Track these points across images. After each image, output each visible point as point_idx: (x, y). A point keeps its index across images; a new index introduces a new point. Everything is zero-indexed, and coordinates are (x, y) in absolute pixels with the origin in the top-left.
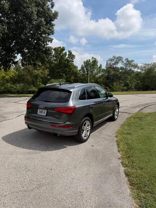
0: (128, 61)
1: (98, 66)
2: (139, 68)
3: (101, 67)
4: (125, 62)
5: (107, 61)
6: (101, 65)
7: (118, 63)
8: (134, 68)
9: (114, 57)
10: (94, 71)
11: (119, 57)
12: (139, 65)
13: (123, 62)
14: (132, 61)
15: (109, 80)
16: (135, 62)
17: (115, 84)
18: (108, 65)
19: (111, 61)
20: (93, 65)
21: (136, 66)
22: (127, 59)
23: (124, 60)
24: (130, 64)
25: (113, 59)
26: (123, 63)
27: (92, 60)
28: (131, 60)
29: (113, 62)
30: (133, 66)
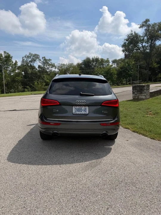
0: (45, 60)
1: (13, 62)
2: (56, 68)
3: (17, 64)
4: (42, 60)
5: (23, 58)
6: (16, 61)
7: (35, 61)
8: (52, 68)
9: (30, 53)
10: (8, 68)
11: (36, 54)
12: (56, 64)
13: (40, 60)
14: (50, 60)
15: (28, 79)
16: (53, 62)
17: (36, 83)
18: (24, 62)
19: (28, 58)
20: (6, 61)
21: (53, 66)
22: (44, 57)
23: (41, 58)
24: (48, 63)
25: (30, 55)
26: (41, 62)
27: (4, 54)
28: (48, 59)
29: (30, 60)
30: (50, 65)
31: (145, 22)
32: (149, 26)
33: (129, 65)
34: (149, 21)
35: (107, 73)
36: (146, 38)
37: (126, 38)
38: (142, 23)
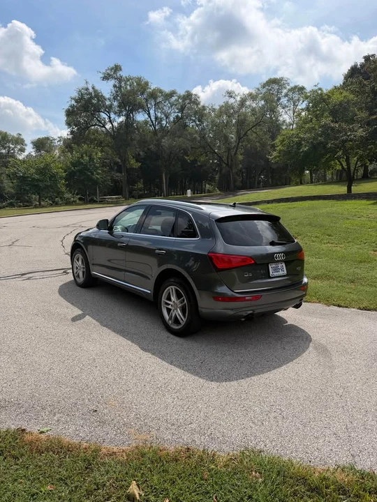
31: (112, 69)
32: (120, 79)
33: (91, 159)
34: (121, 70)
35: (41, 172)
36: (116, 104)
37: (75, 95)
38: (106, 70)
